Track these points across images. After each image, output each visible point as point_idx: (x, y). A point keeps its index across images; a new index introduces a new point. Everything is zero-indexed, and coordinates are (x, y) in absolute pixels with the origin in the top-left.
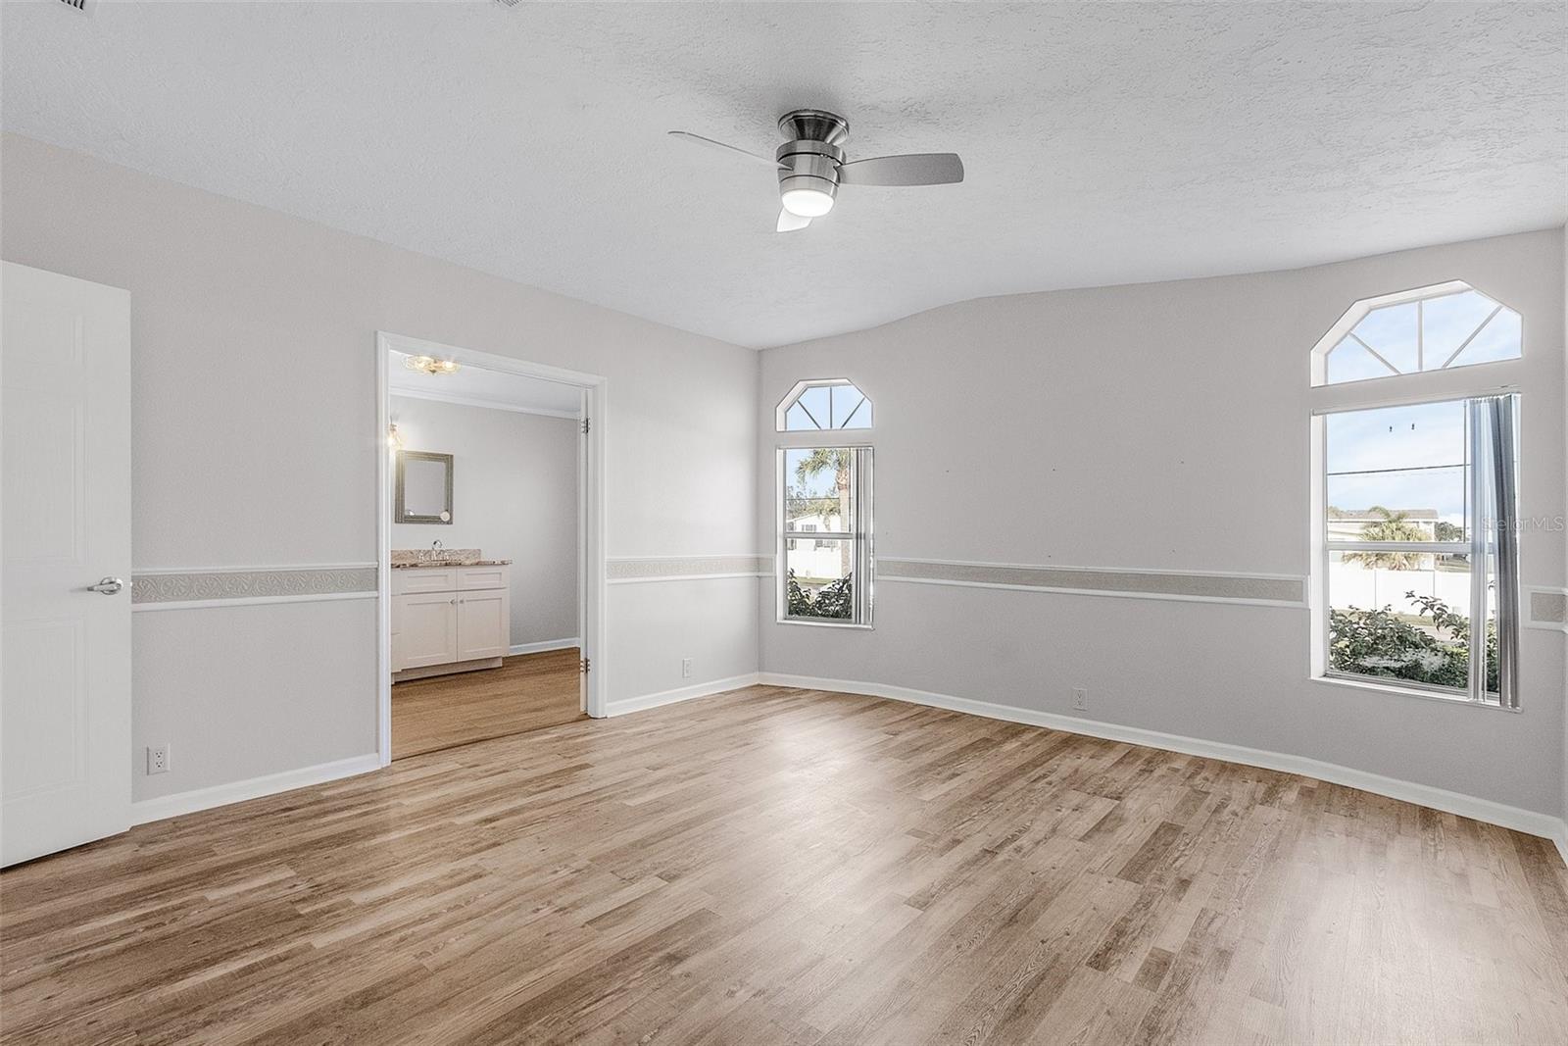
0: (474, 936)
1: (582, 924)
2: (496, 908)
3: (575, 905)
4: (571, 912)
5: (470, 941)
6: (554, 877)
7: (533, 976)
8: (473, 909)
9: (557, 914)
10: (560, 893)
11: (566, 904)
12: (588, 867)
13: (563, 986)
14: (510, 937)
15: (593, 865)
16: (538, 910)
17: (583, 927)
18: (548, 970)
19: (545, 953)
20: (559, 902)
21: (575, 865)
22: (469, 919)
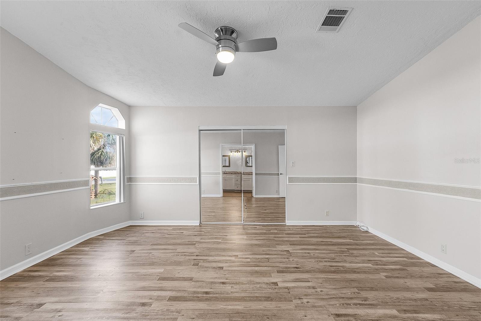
0: (343, 292)
1: (311, 282)
2: (334, 297)
3: (309, 287)
4: (312, 286)
5: (344, 291)
6: (309, 300)
7: (330, 277)
8: (342, 301)
9: (316, 287)
10: (311, 293)
11: (312, 289)
12: (295, 299)
13: (324, 273)
14: (332, 287)
15: (293, 298)
16: (321, 291)
17: (311, 281)
18: (326, 276)
19: (324, 280)
20: (313, 290)
21: (299, 302)
22: (343, 298)
